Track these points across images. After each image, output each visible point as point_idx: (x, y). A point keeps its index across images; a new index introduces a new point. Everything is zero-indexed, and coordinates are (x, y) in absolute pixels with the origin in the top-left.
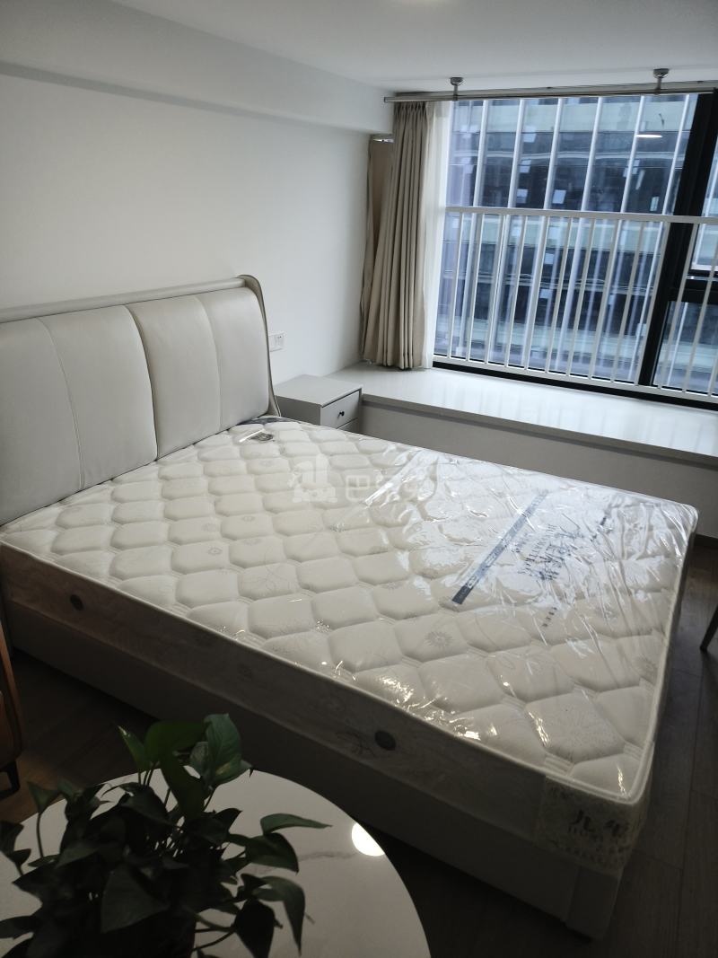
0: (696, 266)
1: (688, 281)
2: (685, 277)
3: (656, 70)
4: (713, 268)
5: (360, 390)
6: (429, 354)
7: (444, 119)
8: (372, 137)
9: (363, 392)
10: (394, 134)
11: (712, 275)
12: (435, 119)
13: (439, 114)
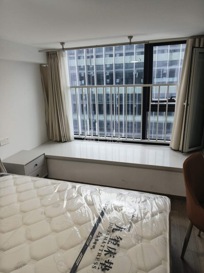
0: (154, 99)
1: (152, 105)
2: (151, 103)
3: (128, 37)
4: (159, 99)
5: (44, 154)
6: (72, 135)
7: (64, 58)
8: (41, 65)
9: (46, 154)
10: (48, 63)
11: (159, 102)
12: (61, 58)
13: (63, 56)
